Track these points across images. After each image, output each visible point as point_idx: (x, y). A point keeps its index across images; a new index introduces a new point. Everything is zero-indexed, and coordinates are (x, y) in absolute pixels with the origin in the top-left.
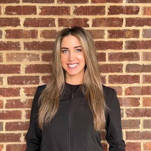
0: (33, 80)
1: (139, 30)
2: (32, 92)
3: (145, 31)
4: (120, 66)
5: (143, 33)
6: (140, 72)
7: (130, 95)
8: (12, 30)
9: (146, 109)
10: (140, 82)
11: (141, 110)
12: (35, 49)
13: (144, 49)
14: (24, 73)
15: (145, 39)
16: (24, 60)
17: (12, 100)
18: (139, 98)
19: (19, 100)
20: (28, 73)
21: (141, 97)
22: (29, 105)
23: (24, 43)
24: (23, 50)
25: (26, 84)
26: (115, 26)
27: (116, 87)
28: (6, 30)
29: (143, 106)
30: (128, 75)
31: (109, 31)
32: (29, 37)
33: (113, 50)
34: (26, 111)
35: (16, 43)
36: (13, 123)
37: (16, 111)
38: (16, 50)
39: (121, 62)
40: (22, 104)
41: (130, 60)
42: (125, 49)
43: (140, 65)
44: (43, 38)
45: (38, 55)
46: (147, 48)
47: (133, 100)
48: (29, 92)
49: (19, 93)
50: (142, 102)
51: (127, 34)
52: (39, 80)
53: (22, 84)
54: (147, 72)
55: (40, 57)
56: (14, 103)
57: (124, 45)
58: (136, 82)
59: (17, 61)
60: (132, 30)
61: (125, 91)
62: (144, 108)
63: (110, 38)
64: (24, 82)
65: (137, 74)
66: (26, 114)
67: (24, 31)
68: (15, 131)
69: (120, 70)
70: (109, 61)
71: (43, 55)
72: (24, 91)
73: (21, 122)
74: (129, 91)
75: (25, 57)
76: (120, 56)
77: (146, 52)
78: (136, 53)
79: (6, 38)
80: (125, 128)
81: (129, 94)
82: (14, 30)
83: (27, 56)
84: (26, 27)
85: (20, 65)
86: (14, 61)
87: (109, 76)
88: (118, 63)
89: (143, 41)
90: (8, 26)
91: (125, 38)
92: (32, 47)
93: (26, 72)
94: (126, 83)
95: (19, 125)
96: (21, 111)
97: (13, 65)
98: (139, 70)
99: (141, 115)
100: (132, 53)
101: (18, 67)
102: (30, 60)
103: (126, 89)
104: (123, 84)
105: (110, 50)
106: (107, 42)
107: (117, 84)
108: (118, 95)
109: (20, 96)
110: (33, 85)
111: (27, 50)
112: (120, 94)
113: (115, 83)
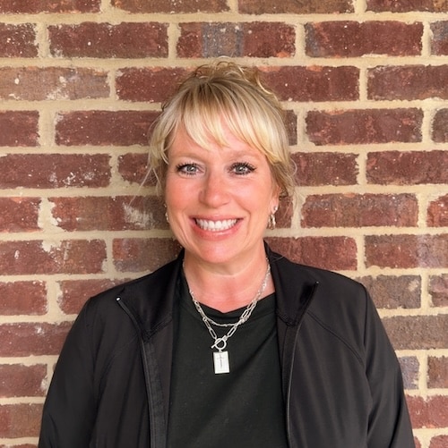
0: (85, 171)
2: (83, 216)
12: (91, 53)
14: (53, 144)
16: (51, 96)
17: (10, 243)
19: (36, 244)
20: (69, 144)
22: (72, 261)
23: (51, 28)
24: (46, 58)
25: (61, 185)
27: (396, 196)
30: (442, 152)
32: (67, 8)
33: (385, 56)
34: (64, 285)
35: (20, 28)
36: (15, 326)
37: (25, 283)
38: (22, 56)
39: (416, 104)
40: (47, 258)
42: (432, 53)
44: (123, 11)
45: (105, 76)
48: (71, 217)
49: (37, 216)
52: (109, 170)
53: (46, 184)
55: (111, 82)
56: (17, 254)
57: (427, 34)
59: (26, 98)
61: (429, 212)
63: (376, 11)
64: (53, 178)
66: (64, 294)
68: (22, 356)
69: (411, 133)
70: (370, 97)
71: (121, 74)
72: (54, 211)
73: (44, 325)
74: (442, 210)
75: (56, 84)
76: (413, 79)
80: (426, 345)
81: (443, 223)
83: (62, 79)
85: (35, 114)
86: (12, 98)
87: (370, 155)
88: (405, 104)
91: (432, 10)
92: (81, 47)
93: (58, 142)
94: (432, 181)
95: (36, 335)
96: (44, 283)
97: (10, 113)
101: (31, 120)
102: (74, 96)
103: (432, 203)
104: (421, 185)
105: (377, 56)
106: (363, 23)
107: (400, 185)
108: (403, 225)
109: (39, 228)
110: (86, 188)
111: (61, 57)
112: (411, 223)
113: (391, 181)
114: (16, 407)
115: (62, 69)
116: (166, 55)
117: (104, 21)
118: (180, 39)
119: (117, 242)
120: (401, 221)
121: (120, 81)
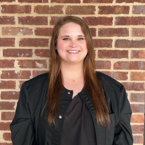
0: (26, 53)
1: (129, 6)
2: (25, 64)
3: (135, 7)
4: (109, 41)
5: (133, 9)
6: (129, 48)
7: (119, 69)
8: (7, 5)
9: (133, 83)
10: (129, 57)
11: (129, 84)
12: (28, 24)
13: (133, 25)
14: (19, 46)
15: (135, 15)
16: (18, 34)
17: (7, 71)
18: (127, 73)
19: (13, 71)
20: (22, 46)
21: (129, 71)
22: (22, 76)
23: (19, 17)
24: (17, 25)
25: (20, 57)
26: (106, 3)
27: (105, 61)
28: (2, 6)
29: (131, 80)
30: (117, 50)
31: (99, 7)
32: (23, 13)
33: (103, 25)
34: (20, 82)
35: (11, 17)
36: (8, 92)
37: (10, 81)
38: (11, 24)
39: (111, 38)
40: (16, 75)
41: (119, 36)
42: (115, 25)
43: (129, 41)
44: (37, 13)
45: (32, 29)
46: (137, 24)
47: (121, 74)
48: (22, 65)
49: (14, 64)
50: (130, 76)
51: (117, 10)
52: (32, 53)
53: (16, 56)
54: (135, 47)
55: (33, 31)
56: (9, 74)
57: (114, 21)
58: (125, 57)
59: (12, 35)
60: (122, 6)
61: (114, 66)
62: (132, 82)
63: (101, 14)
64: (18, 55)
65: (126, 49)
66: (20, 84)
67: (19, 6)
68: (9, 99)
70: (99, 36)
71: (36, 29)
72: (18, 63)
73: (15, 92)
74: (117, 65)
76: (110, 32)
77: (136, 28)
78: (125, 29)
79: (2, 12)
81: (117, 69)
82: (10, 5)
83: (21, 30)
84: (20, 3)
86: (9, 34)
87: (99, 50)
88: (108, 38)
89: (132, 17)
90: (4, 1)
91: (115, 14)
92: (26, 22)
93: (20, 46)
94: (115, 58)
95: (13, 94)
96: (15, 81)
97: (8, 38)
98: (128, 45)
99: (128, 89)
100: (121, 29)
101: (13, 40)
102: (24, 34)
103: (115, 63)
104: (112, 59)
105: (101, 25)
106: (97, 17)
107: (106, 58)
108: (107, 69)
109: (14, 67)
110: (26, 57)
111: (21, 25)
112: (109, 68)
113: (104, 57)
114: (7, 112)
115: (21, 28)
116: (47, 25)
117: (32, 16)
118: (51, 21)
119: (34, 71)
120: (107, 68)
121: (36, 31)
